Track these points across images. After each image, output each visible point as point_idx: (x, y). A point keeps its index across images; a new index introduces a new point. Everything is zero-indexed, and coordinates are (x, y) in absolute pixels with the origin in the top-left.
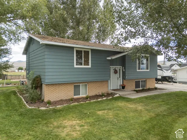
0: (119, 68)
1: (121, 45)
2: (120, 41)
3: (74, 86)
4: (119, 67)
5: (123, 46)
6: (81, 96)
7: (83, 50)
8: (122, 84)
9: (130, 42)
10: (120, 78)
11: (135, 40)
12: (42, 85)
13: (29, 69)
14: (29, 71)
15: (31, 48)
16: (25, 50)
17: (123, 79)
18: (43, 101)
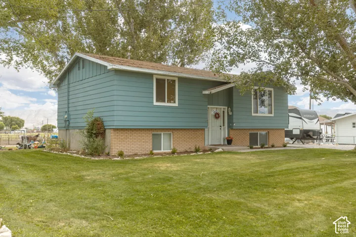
0: (222, 110)
1: (225, 71)
2: (223, 66)
3: (153, 134)
4: (222, 107)
5: (228, 73)
6: (162, 151)
7: (166, 78)
8: (227, 136)
9: (238, 67)
10: (224, 126)
11: (245, 65)
12: (105, 131)
13: (68, 112)
14: (69, 115)
15: (76, 74)
16: (59, 79)
17: (229, 127)
18: (108, 154)
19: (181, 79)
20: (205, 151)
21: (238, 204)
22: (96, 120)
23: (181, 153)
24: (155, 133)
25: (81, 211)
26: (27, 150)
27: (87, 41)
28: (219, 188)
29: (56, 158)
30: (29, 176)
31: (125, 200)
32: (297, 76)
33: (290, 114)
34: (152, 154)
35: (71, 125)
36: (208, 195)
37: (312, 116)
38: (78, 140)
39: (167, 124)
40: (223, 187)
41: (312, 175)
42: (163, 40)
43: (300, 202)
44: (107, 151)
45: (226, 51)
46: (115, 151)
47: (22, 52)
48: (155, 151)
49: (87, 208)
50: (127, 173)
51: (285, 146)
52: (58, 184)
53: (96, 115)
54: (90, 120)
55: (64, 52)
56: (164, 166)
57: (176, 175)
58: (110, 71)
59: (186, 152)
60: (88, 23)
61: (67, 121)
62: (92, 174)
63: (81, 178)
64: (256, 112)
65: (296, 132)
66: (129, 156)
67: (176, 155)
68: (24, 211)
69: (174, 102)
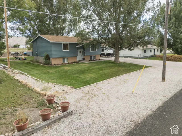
0: (82, 50)
7: (66, 44)
8: (83, 58)
10: (82, 55)
12: (50, 58)
15: (39, 40)
16: (33, 41)
18: (51, 64)
19: (70, 43)
20: (77, 62)
22: (47, 55)
23: (70, 63)
24: (63, 58)
34: (63, 64)
35: (38, 55)
44: (51, 63)
46: (53, 63)
51: (100, 59)
57: (68, 71)
58: (51, 43)
62: (50, 71)
66: (57, 65)
69: (68, 50)
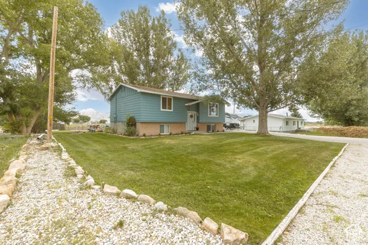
0: (194, 113)
6: (165, 134)
7: (167, 97)
8: (196, 126)
10: (195, 121)
12: (136, 123)
13: (116, 114)
14: (116, 115)
15: (120, 94)
16: (111, 97)
17: (197, 122)
18: (138, 135)
19: (174, 98)
20: (186, 134)
21: (210, 162)
22: (131, 118)
23: (174, 134)
24: (161, 125)
25: (129, 166)
26: (94, 133)
27: (124, 78)
28: (198, 153)
29: (110, 138)
30: (98, 147)
31: (152, 160)
32: (232, 98)
33: (226, 116)
34: (160, 135)
35: (118, 120)
36: (194, 157)
37: (236, 117)
38: (122, 128)
39: (167, 120)
40: (200, 152)
41: (241, 146)
42: (164, 78)
43: (240, 160)
44: (137, 134)
45: (198, 84)
46: (141, 134)
47: (91, 82)
48: (161, 134)
49: (132, 164)
50: (149, 145)
51: (223, 131)
52: (114, 151)
53: (131, 115)
54: (128, 118)
55: (112, 83)
56: (167, 141)
57: (175, 146)
58: (139, 93)
59: (176, 134)
60: (125, 68)
61: (116, 118)
62: (132, 146)
63: (126, 148)
64: (210, 114)
65: (228, 124)
66: (148, 136)
67: (172, 136)
68: (98, 166)
69: (171, 109)
